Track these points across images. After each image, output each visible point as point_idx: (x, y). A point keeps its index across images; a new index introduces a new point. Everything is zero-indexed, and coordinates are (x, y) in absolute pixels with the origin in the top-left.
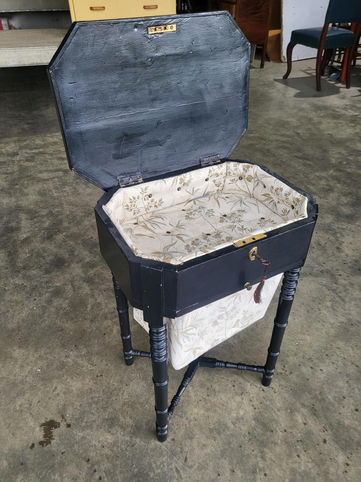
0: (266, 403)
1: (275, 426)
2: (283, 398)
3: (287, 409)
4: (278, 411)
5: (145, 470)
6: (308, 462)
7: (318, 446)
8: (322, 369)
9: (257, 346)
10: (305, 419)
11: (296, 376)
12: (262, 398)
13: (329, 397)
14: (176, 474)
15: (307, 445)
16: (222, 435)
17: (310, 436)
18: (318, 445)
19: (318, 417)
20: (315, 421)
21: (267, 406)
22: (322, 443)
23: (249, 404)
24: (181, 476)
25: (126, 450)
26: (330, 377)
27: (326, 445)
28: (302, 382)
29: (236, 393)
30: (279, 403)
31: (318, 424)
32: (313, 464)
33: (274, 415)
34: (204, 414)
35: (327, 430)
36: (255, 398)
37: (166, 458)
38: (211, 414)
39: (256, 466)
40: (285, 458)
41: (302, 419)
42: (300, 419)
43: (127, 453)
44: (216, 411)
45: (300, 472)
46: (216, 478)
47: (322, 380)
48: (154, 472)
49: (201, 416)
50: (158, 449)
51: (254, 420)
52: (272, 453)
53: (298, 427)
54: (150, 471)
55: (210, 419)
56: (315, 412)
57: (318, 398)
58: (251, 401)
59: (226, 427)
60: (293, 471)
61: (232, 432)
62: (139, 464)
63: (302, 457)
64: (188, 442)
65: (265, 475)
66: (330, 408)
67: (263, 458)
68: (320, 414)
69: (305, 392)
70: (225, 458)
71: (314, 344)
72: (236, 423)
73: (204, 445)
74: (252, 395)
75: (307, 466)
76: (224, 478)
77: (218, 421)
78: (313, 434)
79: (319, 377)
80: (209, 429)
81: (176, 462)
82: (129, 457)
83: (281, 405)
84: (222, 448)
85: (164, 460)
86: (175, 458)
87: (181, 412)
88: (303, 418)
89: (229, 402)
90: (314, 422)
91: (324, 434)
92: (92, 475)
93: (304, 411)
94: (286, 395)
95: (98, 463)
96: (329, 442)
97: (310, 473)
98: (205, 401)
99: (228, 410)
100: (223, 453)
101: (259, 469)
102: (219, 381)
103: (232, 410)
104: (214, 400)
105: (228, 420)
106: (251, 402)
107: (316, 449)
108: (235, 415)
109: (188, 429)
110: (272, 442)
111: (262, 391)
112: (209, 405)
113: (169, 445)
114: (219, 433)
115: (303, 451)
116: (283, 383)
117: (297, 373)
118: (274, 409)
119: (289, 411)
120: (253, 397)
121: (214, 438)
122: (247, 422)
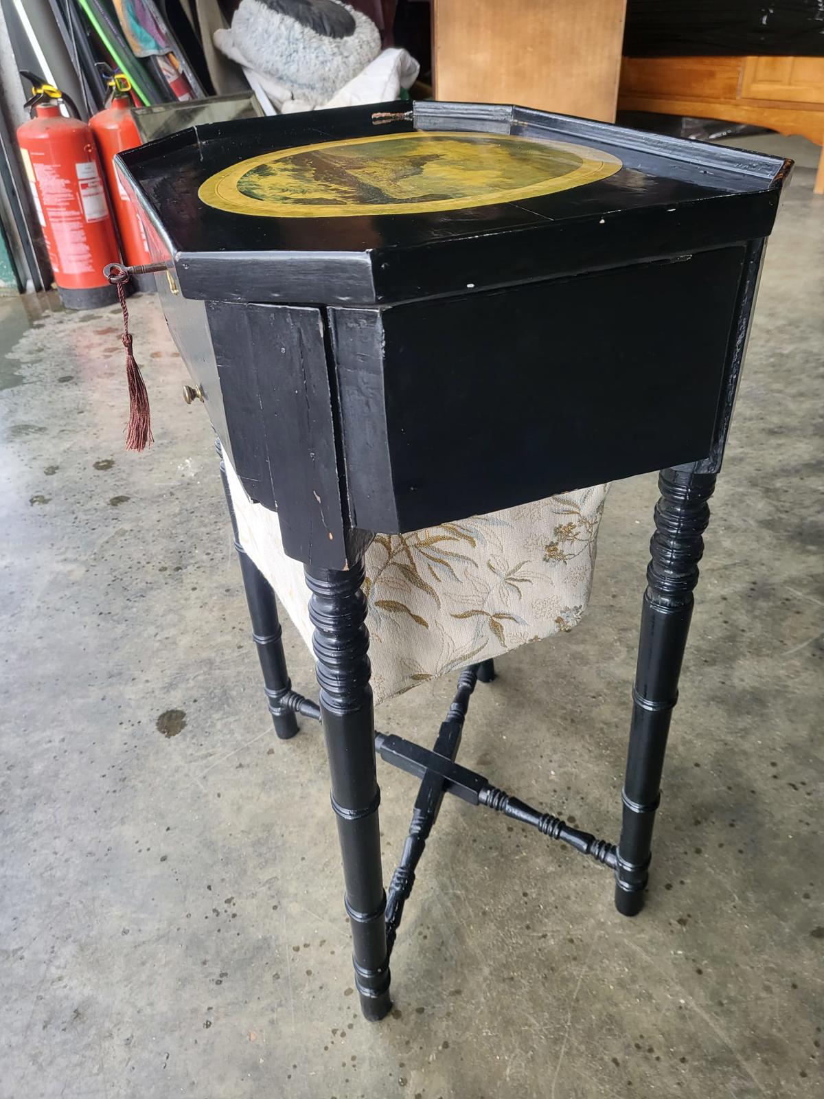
0: (307, 988)
1: (230, 996)
2: (310, 1054)
3: (269, 1055)
4: (272, 1022)
5: (229, 706)
9: (532, 1020)
14: (204, 752)
16: (250, 850)
21: (295, 988)
23: (315, 935)
24: (195, 761)
30: (297, 1035)
33: (264, 1003)
34: (312, 817)
36: (328, 957)
37: (239, 738)
42: (228, 1089)
44: (315, 844)
46: (165, 823)
48: (221, 719)
50: (262, 726)
51: (265, 939)
54: (224, 714)
55: (295, 830)
58: (322, 943)
59: (266, 862)
61: (249, 873)
64: (257, 778)
67: (164, 936)
70: (196, 848)
72: (269, 889)
73: (239, 809)
76: (157, 839)
77: (287, 845)
80: (273, 825)
81: (223, 755)
83: (288, 1040)
84: (221, 844)
85: (236, 735)
86: (233, 752)
94: (317, 1071)
99: (311, 873)
100: (209, 845)
103: (307, 885)
105: (282, 870)
106: (318, 941)
108: (292, 890)
109: (286, 781)
111: (347, 988)
113: (263, 744)
114: (257, 843)
116: (365, 1077)
118: (279, 1009)
119: (262, 1061)
120: (333, 953)
121: (246, 832)
122: (266, 916)
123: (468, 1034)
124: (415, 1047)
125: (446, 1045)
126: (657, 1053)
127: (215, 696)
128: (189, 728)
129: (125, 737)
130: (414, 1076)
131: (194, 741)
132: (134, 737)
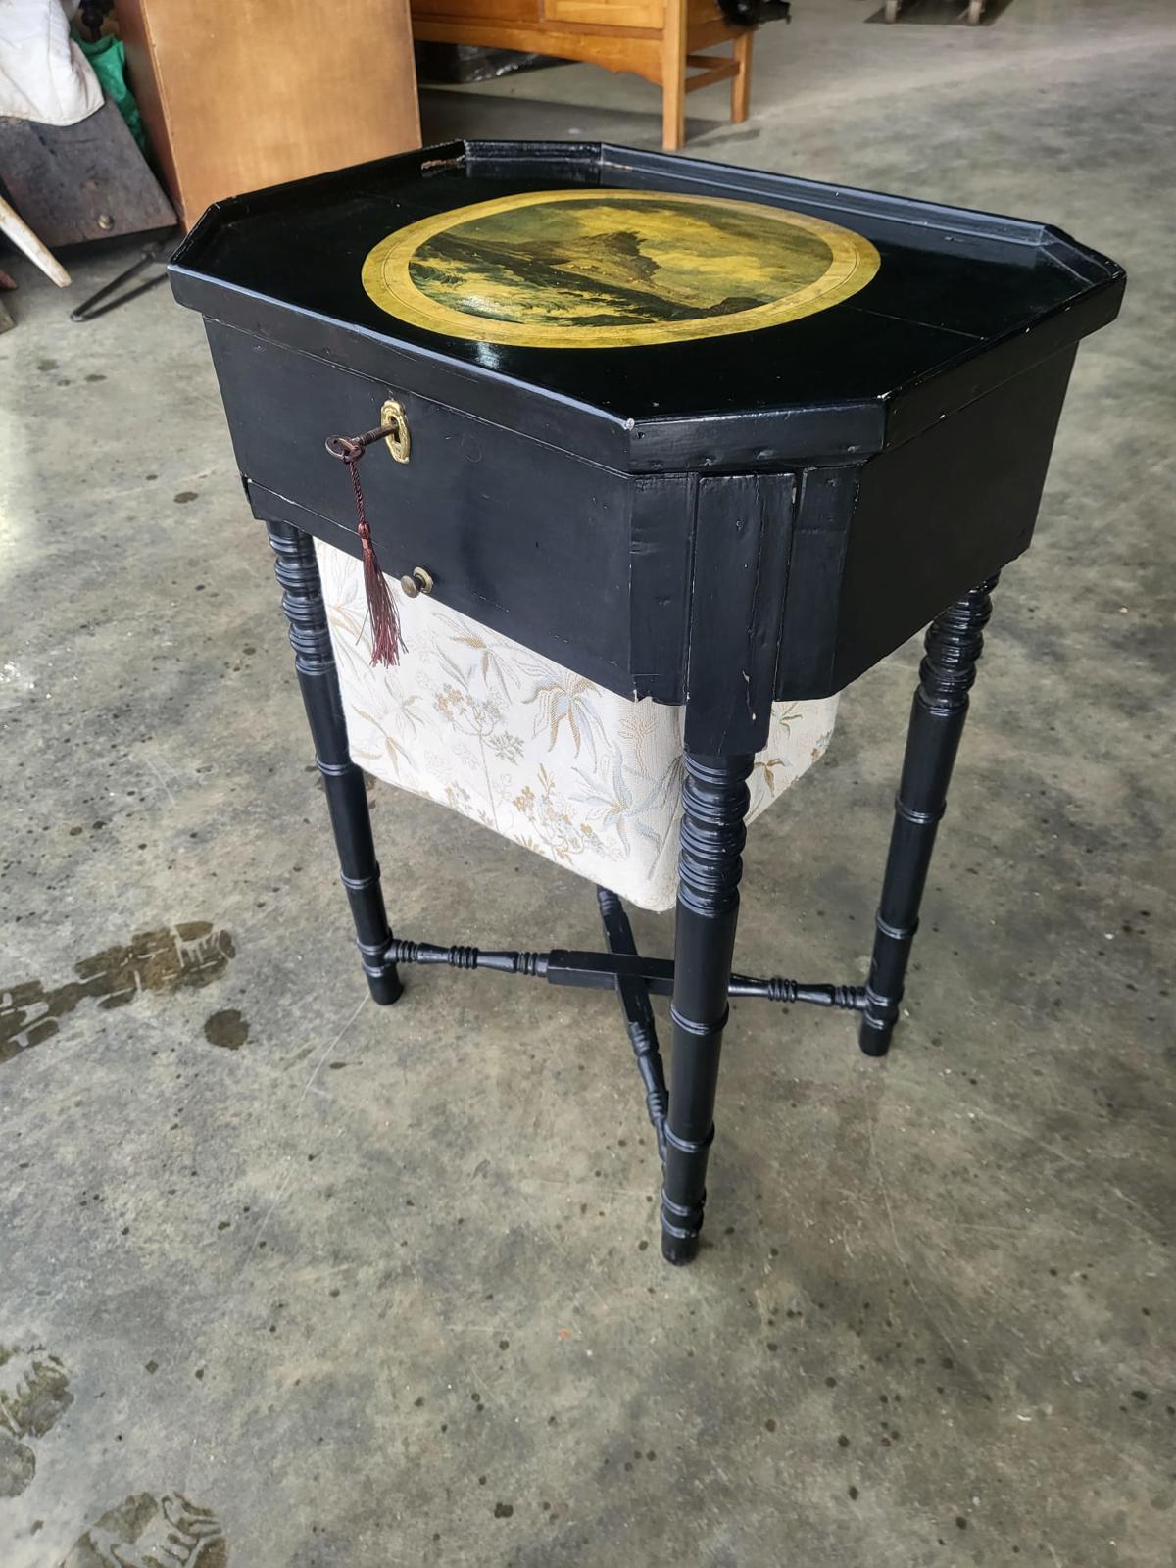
0: (595, 1261)
1: (512, 1305)
2: (639, 1323)
3: (594, 1344)
4: (577, 1311)
5: (294, 983)
6: (406, 1443)
7: (476, 1479)
8: (863, 1494)
9: (845, 1192)
10: (573, 1424)
11: (767, 1368)
12: (610, 1244)
13: (721, 1537)
14: (296, 1051)
15: (469, 1432)
16: (433, 1143)
17: (510, 1444)
18: (483, 1481)
19: (600, 1477)
20: (579, 1463)
21: (582, 1267)
22: (492, 1497)
23: (571, 1204)
24: (292, 1065)
25: (338, 929)
26: (832, 1539)
27: (491, 1515)
28: (745, 1400)
29: (596, 1157)
30: (613, 1311)
31: (572, 1479)
32: (403, 1462)
33: (555, 1296)
34: (487, 1078)
35: (557, 1522)
36: (599, 1220)
37: (334, 1018)
38: (495, 1097)
39: (359, 1259)
40: (401, 1354)
41: (572, 1408)
42: (570, 1396)
43: (329, 935)
44: (511, 1108)
45: (363, 1411)
46: (302, 1153)
47: (799, 1497)
48: (294, 1003)
49: (478, 1072)
50: (354, 995)
51: (514, 1231)
52: (411, 1305)
53: (529, 1393)
54: (294, 995)
55: (476, 1099)
56: (621, 1467)
57: (693, 1476)
58: (584, 1208)
59: (462, 1149)
60: (364, 1385)
61: (449, 1169)
62: (305, 967)
63: (421, 1417)
64: (389, 1058)
65: (335, 1294)
66: (666, 1536)
67: (388, 1277)
68: (620, 1489)
69: (701, 1413)
70: (362, 1166)
71: (997, 1453)
72: (485, 1176)
73: (389, 1101)
74: (607, 1208)
75: (392, 1439)
76: (304, 1175)
77: (477, 1120)
78: (521, 1458)
79: (809, 1479)
80: (444, 1104)
81: (326, 1046)
82: (320, 941)
83: (606, 1321)
84: (391, 1150)
85: (327, 1016)
86: (337, 1038)
87: (477, 1018)
88: (576, 1413)
89: (556, 1139)
90: (573, 1461)
91: (534, 1505)
92: (267, 888)
93: (612, 1415)
94: (656, 1336)
95: (296, 887)
96: (506, 1530)
97: (368, 1451)
98: (533, 1072)
99: (524, 1142)
100: (375, 1157)
101: (347, 1271)
102: (622, 1093)
103: (528, 1156)
104: (548, 1092)
105: (488, 1151)
106: (577, 1210)
107: (464, 1473)
108: (513, 1167)
109: (428, 1049)
110: (448, 1302)
111: (637, 1243)
112: (525, 1084)
113: (370, 1016)
114: (436, 1133)
115: (441, 1419)
116: (710, 1318)
117: (786, 1374)
118: (578, 1295)
119: (589, 1353)
120: (601, 1214)
121: (417, 1124)
122: (500, 1207)
123: (791, 1232)
124: (745, 1268)
125: (774, 1252)
126: (973, 1171)
127: (267, 977)
128: (256, 1028)
129: (173, 1069)
130: (759, 1294)
131: (274, 1042)
132: (186, 1063)
